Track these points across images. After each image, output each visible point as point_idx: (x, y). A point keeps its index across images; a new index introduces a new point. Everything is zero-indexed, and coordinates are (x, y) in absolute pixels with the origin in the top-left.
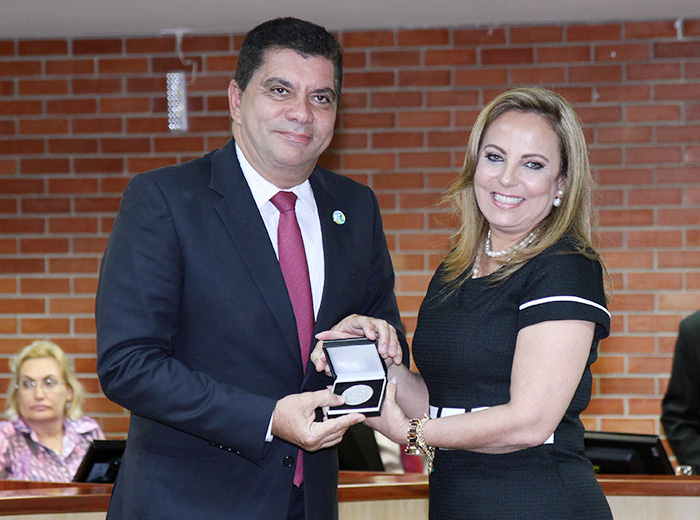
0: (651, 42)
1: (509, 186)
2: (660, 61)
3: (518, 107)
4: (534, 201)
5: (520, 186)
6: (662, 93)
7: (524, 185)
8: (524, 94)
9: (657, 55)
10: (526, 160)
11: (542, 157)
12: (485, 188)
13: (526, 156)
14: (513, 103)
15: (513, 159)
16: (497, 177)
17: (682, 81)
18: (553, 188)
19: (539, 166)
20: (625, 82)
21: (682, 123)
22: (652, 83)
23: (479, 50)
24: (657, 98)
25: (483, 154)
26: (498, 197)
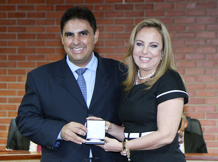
0: (114, 4)
1: (146, 54)
2: (117, 11)
3: (147, 26)
4: (155, 59)
5: (149, 54)
6: (118, 22)
7: (151, 53)
8: (149, 21)
9: (116, 9)
10: (151, 45)
11: (157, 43)
12: (137, 55)
13: (151, 43)
14: (145, 24)
15: (147, 45)
16: (141, 51)
17: (124, 18)
18: (161, 54)
19: (156, 46)
20: (105, 18)
21: (124, 32)
22: (114, 18)
23: (55, 6)
24: (116, 24)
25: (136, 44)
26: (142, 58)
